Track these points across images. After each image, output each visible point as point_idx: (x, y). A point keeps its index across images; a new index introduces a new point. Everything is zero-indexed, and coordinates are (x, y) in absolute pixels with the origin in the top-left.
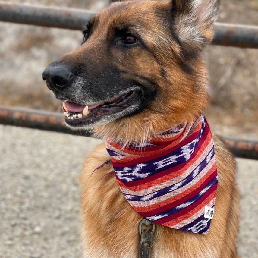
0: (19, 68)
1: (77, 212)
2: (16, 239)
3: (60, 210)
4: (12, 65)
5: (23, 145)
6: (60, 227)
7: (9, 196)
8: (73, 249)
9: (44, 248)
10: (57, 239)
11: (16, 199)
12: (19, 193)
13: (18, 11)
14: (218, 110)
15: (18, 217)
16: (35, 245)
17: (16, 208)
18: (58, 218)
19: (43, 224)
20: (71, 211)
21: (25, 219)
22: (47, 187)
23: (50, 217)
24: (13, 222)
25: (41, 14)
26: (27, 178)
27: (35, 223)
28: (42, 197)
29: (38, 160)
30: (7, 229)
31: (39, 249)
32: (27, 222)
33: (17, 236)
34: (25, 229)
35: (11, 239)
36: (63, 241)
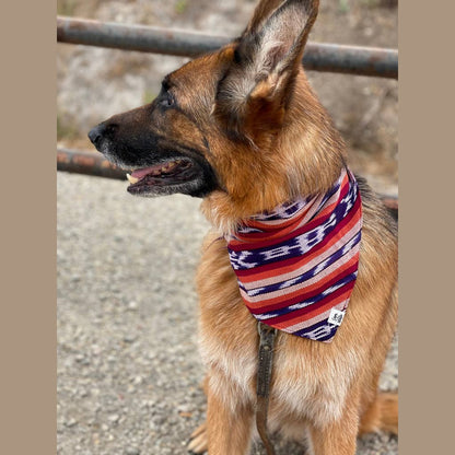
0: (110, 101)
1: (182, 284)
2: (107, 317)
3: (160, 281)
4: (101, 97)
5: (115, 199)
6: (160, 302)
7: (97, 263)
8: (177, 329)
9: (140, 328)
10: (156, 317)
11: (107, 267)
12: (109, 259)
13: (106, 32)
14: (361, 154)
15: (108, 290)
16: (129, 325)
17: (106, 278)
18: (158, 291)
19: (139, 298)
20: (174, 282)
21: (117, 291)
22: (145, 252)
23: (148, 289)
24: (102, 296)
25: (134, 36)
26: (119, 240)
27: (129, 297)
28: (138, 264)
29: (133, 218)
30: (95, 303)
31: (134, 329)
32: (120, 296)
33: (107, 313)
34: (117, 305)
35: (100, 316)
36: (164, 320)
